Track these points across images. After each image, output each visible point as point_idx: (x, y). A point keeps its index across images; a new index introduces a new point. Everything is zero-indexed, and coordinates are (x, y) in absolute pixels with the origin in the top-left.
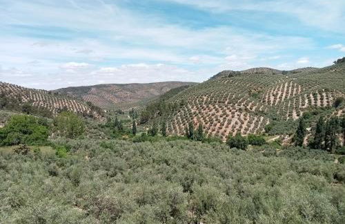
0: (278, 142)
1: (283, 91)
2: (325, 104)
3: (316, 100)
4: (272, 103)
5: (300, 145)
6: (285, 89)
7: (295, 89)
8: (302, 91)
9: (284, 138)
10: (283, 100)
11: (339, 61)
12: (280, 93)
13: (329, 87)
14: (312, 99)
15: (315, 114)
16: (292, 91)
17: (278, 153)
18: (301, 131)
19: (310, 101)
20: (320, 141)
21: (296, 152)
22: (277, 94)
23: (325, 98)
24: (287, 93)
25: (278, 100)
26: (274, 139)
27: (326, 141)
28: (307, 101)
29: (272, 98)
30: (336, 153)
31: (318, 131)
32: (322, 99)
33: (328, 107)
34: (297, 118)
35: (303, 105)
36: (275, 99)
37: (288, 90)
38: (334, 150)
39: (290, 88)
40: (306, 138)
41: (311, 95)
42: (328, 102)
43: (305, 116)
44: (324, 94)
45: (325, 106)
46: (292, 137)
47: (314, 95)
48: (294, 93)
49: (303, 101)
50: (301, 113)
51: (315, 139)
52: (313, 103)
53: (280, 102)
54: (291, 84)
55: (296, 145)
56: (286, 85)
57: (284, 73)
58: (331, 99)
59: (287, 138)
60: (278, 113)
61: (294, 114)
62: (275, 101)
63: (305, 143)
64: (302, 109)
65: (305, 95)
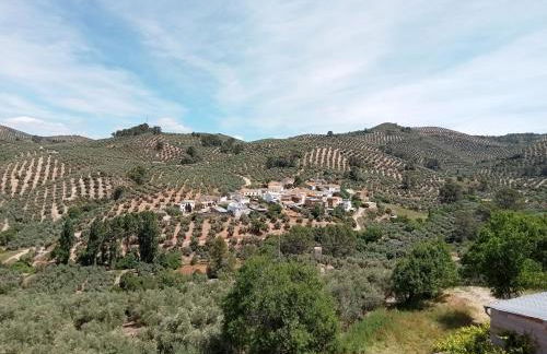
0: (26, 261)
1: (34, 170)
2: (101, 195)
3: (88, 188)
4: (14, 190)
5: (65, 262)
6: (39, 168)
7: (55, 169)
8: (67, 173)
9: (36, 253)
10: (34, 186)
11: (119, 132)
12: (29, 173)
13: (106, 170)
14: (83, 186)
15: (86, 209)
16: (51, 172)
17: (26, 281)
18: (66, 239)
19: (79, 190)
20: (95, 252)
21: (58, 275)
22: (24, 175)
23: (101, 185)
24: (42, 175)
25: (26, 185)
26: (17, 257)
27: (104, 251)
28: (74, 190)
29: (14, 183)
30: (117, 268)
31: (93, 237)
32: (96, 187)
33: (105, 200)
34: (59, 216)
35: (69, 196)
36: (21, 184)
37: (43, 171)
38: (114, 263)
39: (48, 167)
40: (73, 250)
41: (81, 181)
42: (105, 192)
43: (72, 214)
44: (100, 180)
45: (101, 197)
46: (50, 249)
47: (86, 180)
48: (54, 175)
49: (69, 189)
50: (66, 209)
51: (88, 249)
52: (83, 193)
53: (28, 190)
54: (49, 161)
55: (58, 263)
56: (41, 162)
57: (37, 139)
58: (109, 187)
59: (43, 252)
60: (25, 208)
61: (55, 210)
62: (19, 188)
63: (73, 257)
64: (66, 203)
65: (72, 180)
